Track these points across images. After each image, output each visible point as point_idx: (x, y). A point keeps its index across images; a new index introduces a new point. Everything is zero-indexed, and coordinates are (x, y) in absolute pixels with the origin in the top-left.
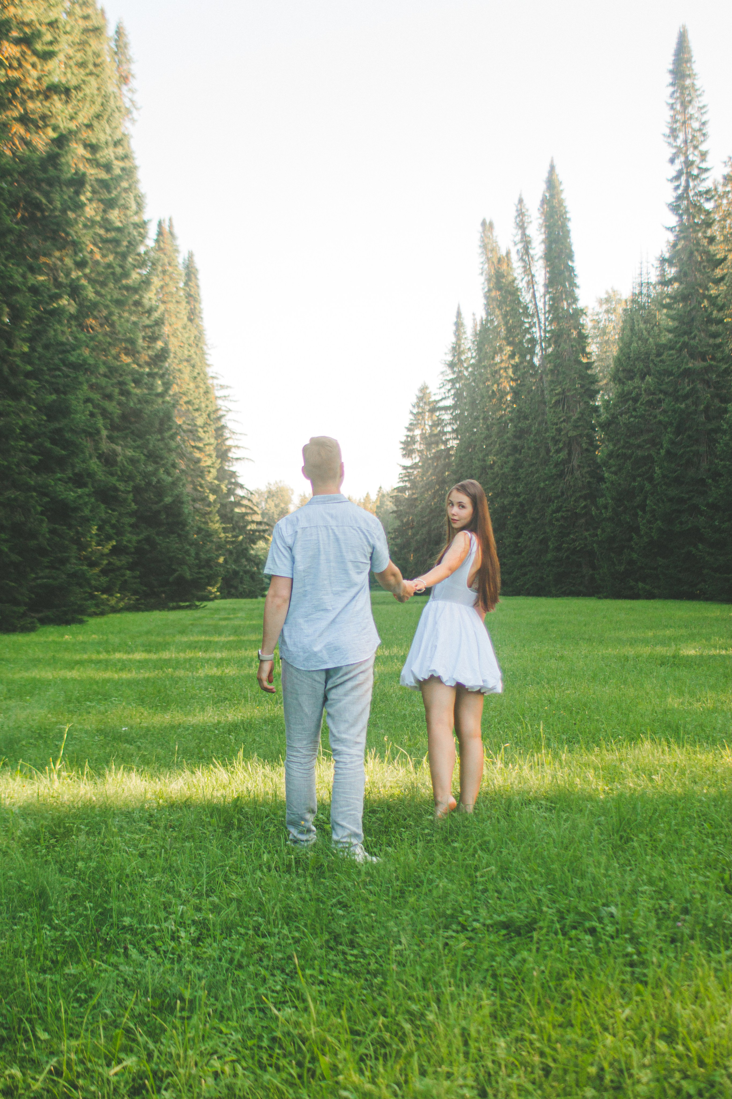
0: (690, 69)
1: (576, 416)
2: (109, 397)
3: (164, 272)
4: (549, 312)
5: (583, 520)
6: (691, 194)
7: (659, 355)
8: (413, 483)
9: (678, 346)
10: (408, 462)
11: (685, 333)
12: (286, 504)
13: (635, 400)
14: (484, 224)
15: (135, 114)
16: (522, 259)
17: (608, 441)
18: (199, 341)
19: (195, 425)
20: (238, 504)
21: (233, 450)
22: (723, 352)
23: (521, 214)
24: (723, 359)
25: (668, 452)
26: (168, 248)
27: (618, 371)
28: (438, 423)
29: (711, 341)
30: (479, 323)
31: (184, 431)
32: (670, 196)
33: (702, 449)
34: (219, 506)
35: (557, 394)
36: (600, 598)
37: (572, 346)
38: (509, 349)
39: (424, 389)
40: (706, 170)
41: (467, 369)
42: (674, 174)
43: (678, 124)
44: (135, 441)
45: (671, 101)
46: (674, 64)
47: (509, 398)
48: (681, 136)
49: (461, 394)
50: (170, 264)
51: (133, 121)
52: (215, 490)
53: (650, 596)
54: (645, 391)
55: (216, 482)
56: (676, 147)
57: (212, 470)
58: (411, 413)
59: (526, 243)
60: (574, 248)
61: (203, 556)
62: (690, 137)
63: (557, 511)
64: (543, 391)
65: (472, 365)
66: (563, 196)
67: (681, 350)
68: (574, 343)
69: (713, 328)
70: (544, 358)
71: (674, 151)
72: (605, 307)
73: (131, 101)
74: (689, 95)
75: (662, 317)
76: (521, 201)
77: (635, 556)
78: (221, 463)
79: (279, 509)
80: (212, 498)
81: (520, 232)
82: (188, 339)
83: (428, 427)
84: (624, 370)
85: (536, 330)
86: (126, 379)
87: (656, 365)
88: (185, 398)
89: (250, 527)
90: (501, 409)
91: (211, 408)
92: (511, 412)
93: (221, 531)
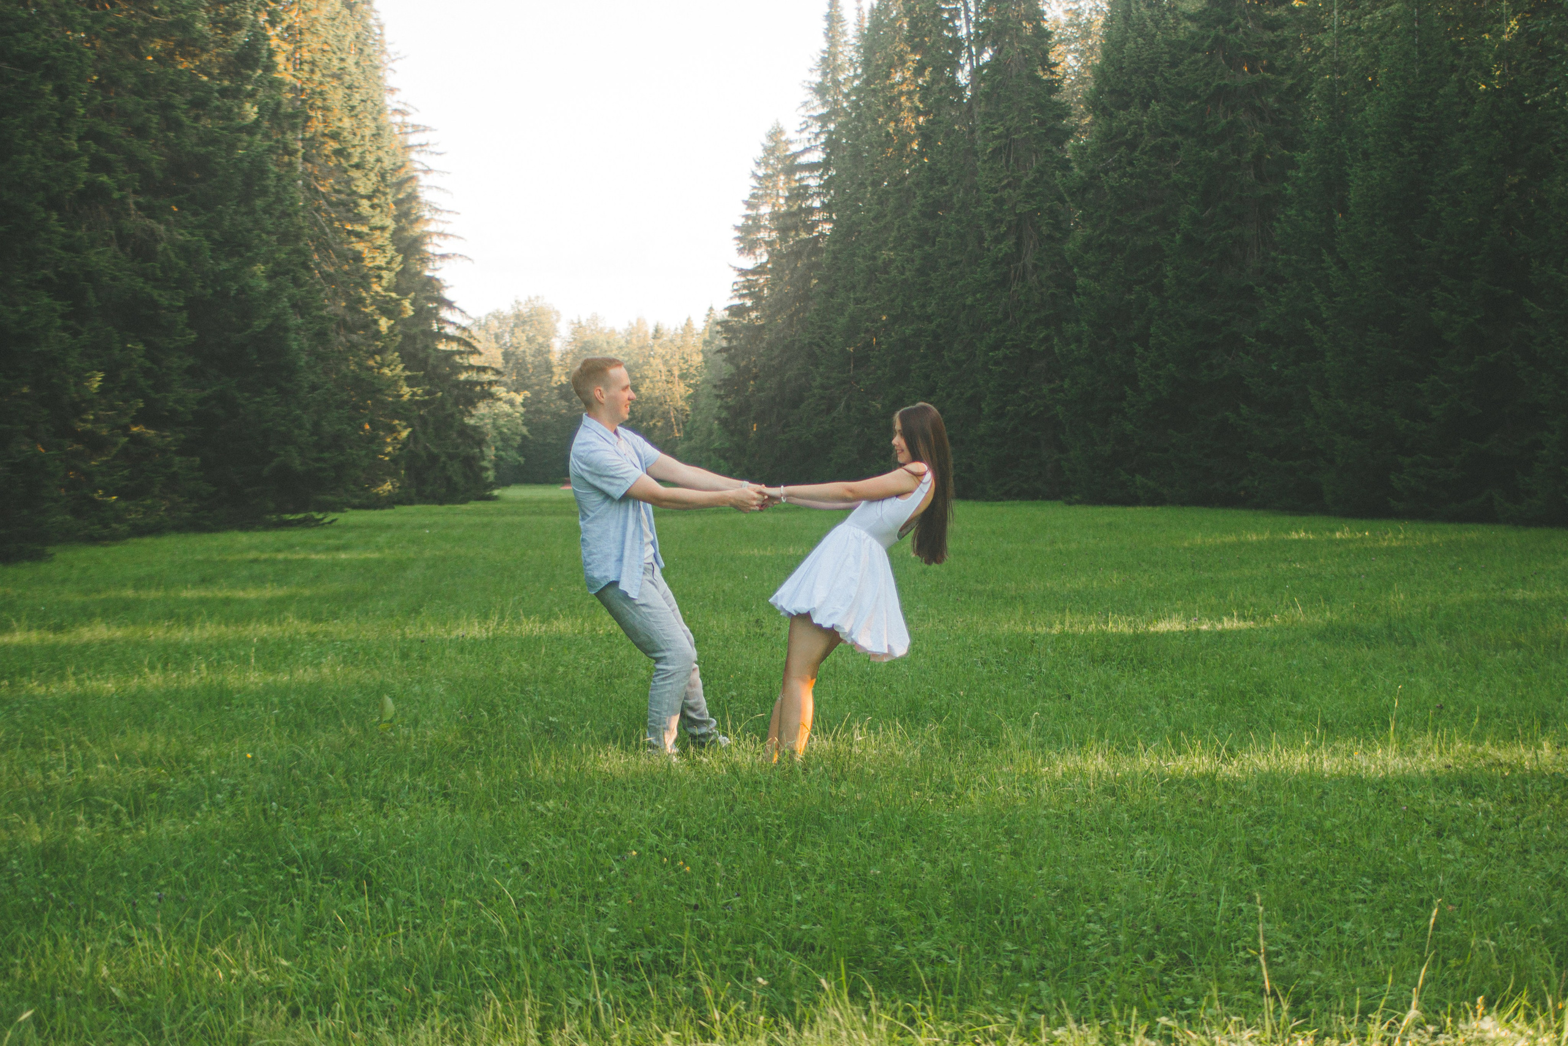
1: (1031, 176)
2: (141, 132)
5: (1040, 364)
7: (1173, 64)
8: (757, 297)
9: (1207, 43)
10: (748, 263)
11: (1220, 21)
12: (547, 336)
13: (1132, 146)
18: (366, 44)
19: (355, 194)
20: (443, 336)
21: (435, 239)
25: (1189, 239)
27: (1101, 93)
28: (800, 193)
29: (1268, 36)
30: (867, 15)
31: (330, 204)
33: (1249, 232)
34: (399, 338)
35: (996, 137)
36: (1070, 503)
37: (1025, 51)
38: (916, 58)
39: (776, 134)
41: (847, 96)
44: (195, 214)
47: (915, 146)
49: (838, 141)
52: (389, 309)
53: (1155, 500)
54: (1149, 128)
55: (394, 295)
57: (384, 273)
58: (754, 175)
63: (995, 347)
64: (972, 132)
65: (857, 91)
67: (1210, 51)
68: (1028, 46)
70: (978, 71)
77: (1129, 427)
78: (406, 262)
79: (535, 346)
80: (384, 324)
82: (340, 39)
83: (782, 201)
84: (1112, 92)
85: (960, 23)
86: (178, 100)
87: (1166, 80)
88: (333, 145)
89: (463, 376)
90: (901, 166)
91: (387, 163)
92: (917, 171)
93: (401, 383)
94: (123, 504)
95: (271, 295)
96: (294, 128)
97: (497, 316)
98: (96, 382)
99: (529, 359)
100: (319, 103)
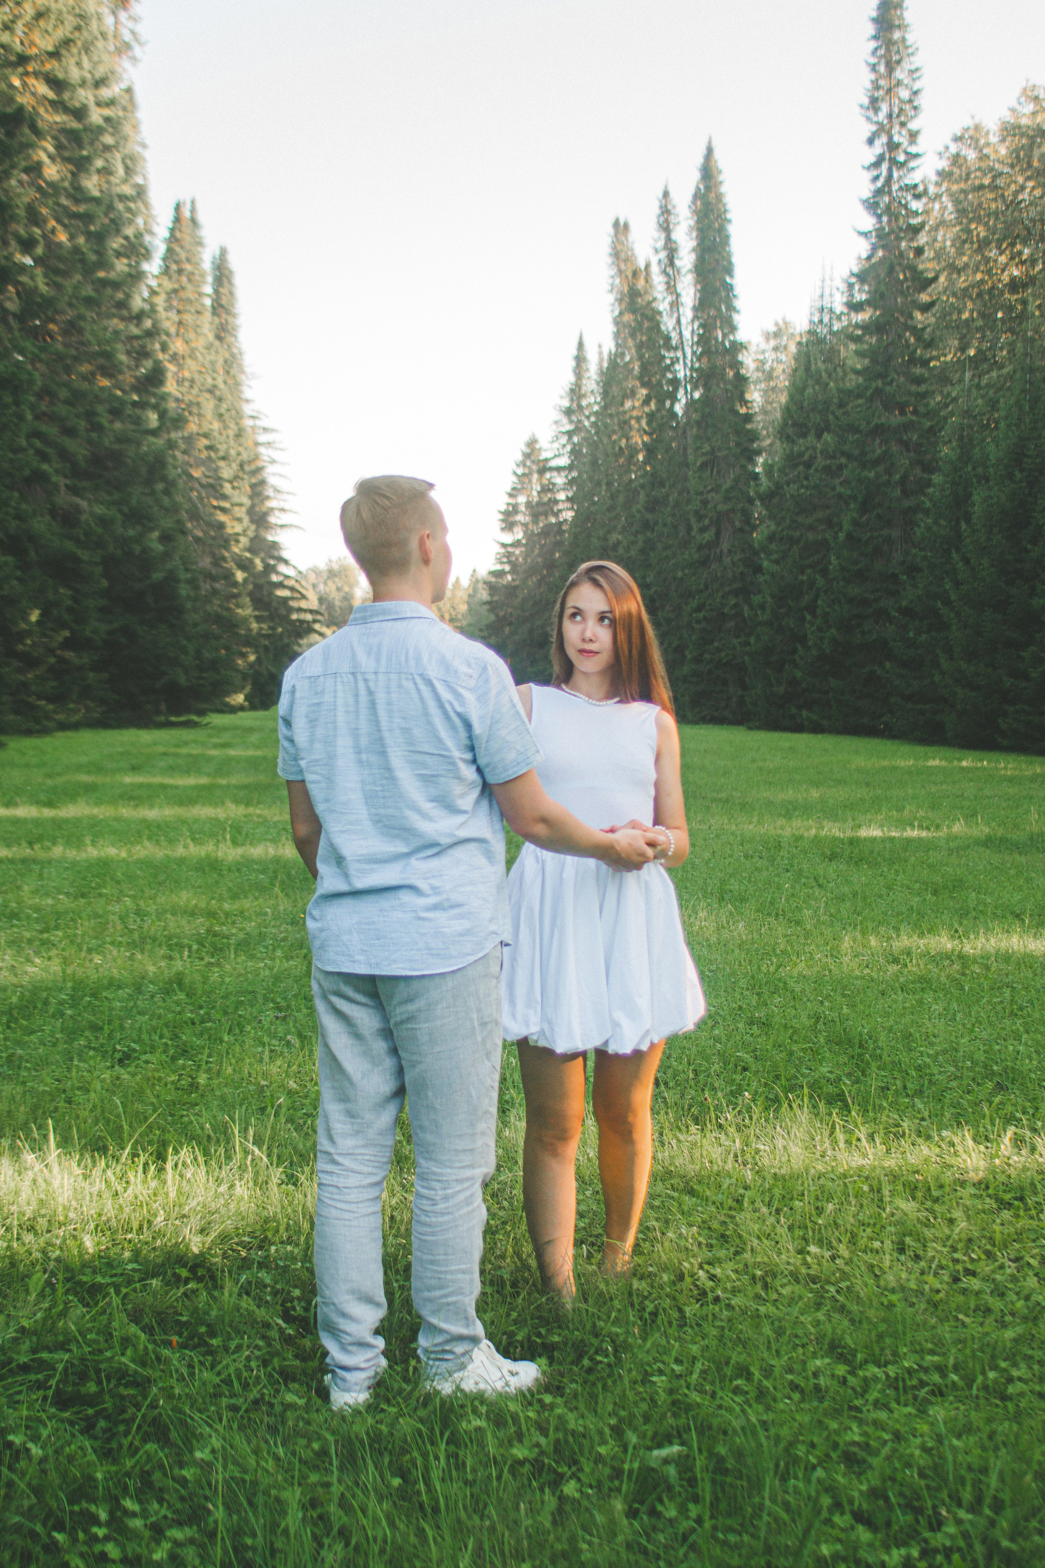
0: (901, 18)
1: (728, 484)
2: (70, 432)
3: (180, 271)
4: (698, 343)
5: (732, 624)
6: (895, 187)
7: (841, 405)
8: (514, 566)
9: (869, 393)
10: (508, 538)
11: (877, 376)
12: (351, 587)
13: (808, 465)
14: (616, 224)
15: (137, 51)
16: (664, 272)
17: (770, 518)
18: (231, 367)
19: (220, 478)
20: (281, 585)
21: (277, 513)
22: (927, 405)
23: (666, 211)
24: (928, 413)
25: (850, 536)
26: (187, 239)
27: (785, 425)
28: (548, 488)
29: (912, 388)
30: (606, 357)
31: (202, 486)
32: (866, 190)
33: (896, 533)
34: (251, 587)
35: (703, 454)
36: (750, 728)
37: (727, 391)
38: (644, 392)
39: (532, 443)
40: (916, 156)
41: (588, 418)
42: (873, 159)
43: (881, 93)
44: (109, 494)
45: (873, 60)
46: (879, 8)
47: (641, 458)
48: (884, 108)
49: (580, 451)
50: (188, 260)
51: (134, 60)
52: (245, 565)
53: (817, 729)
54: (822, 452)
55: (248, 555)
56: (877, 123)
57: (241, 538)
58: (514, 473)
59: (671, 250)
60: (734, 260)
61: (206, 654)
62: (896, 110)
63: (699, 609)
64: (685, 449)
65: (596, 414)
66: (723, 189)
67: (871, 399)
68: (729, 387)
69: (918, 371)
70: (691, 404)
71: (874, 128)
72: (773, 343)
73: (133, 32)
74: (898, 52)
75: (848, 352)
76: (666, 194)
77: (799, 674)
78: (257, 530)
79: (342, 594)
80: (240, 576)
81: (663, 236)
82: (213, 363)
83: (535, 493)
84: (794, 424)
85: (679, 367)
86: (100, 409)
87: (837, 418)
88: (205, 442)
89: (294, 616)
90: (629, 471)
91: (245, 456)
92: (642, 476)
93: (252, 620)
94: (51, 707)
95: (167, 555)
96: (177, 428)
97: (315, 571)
98: (34, 616)
99: (337, 603)
100: (195, 410)
